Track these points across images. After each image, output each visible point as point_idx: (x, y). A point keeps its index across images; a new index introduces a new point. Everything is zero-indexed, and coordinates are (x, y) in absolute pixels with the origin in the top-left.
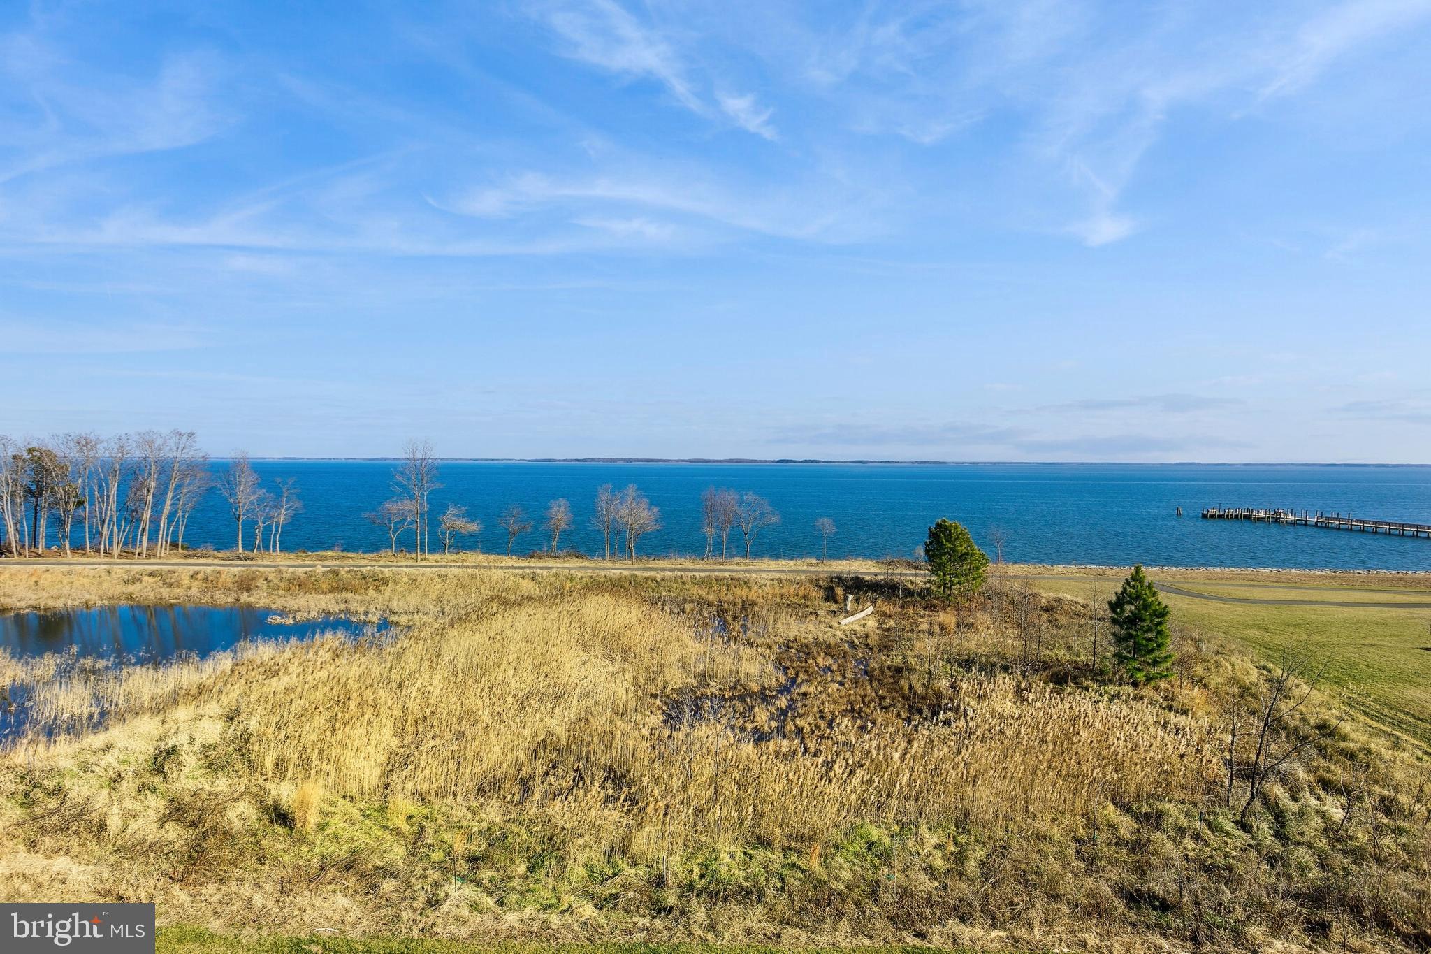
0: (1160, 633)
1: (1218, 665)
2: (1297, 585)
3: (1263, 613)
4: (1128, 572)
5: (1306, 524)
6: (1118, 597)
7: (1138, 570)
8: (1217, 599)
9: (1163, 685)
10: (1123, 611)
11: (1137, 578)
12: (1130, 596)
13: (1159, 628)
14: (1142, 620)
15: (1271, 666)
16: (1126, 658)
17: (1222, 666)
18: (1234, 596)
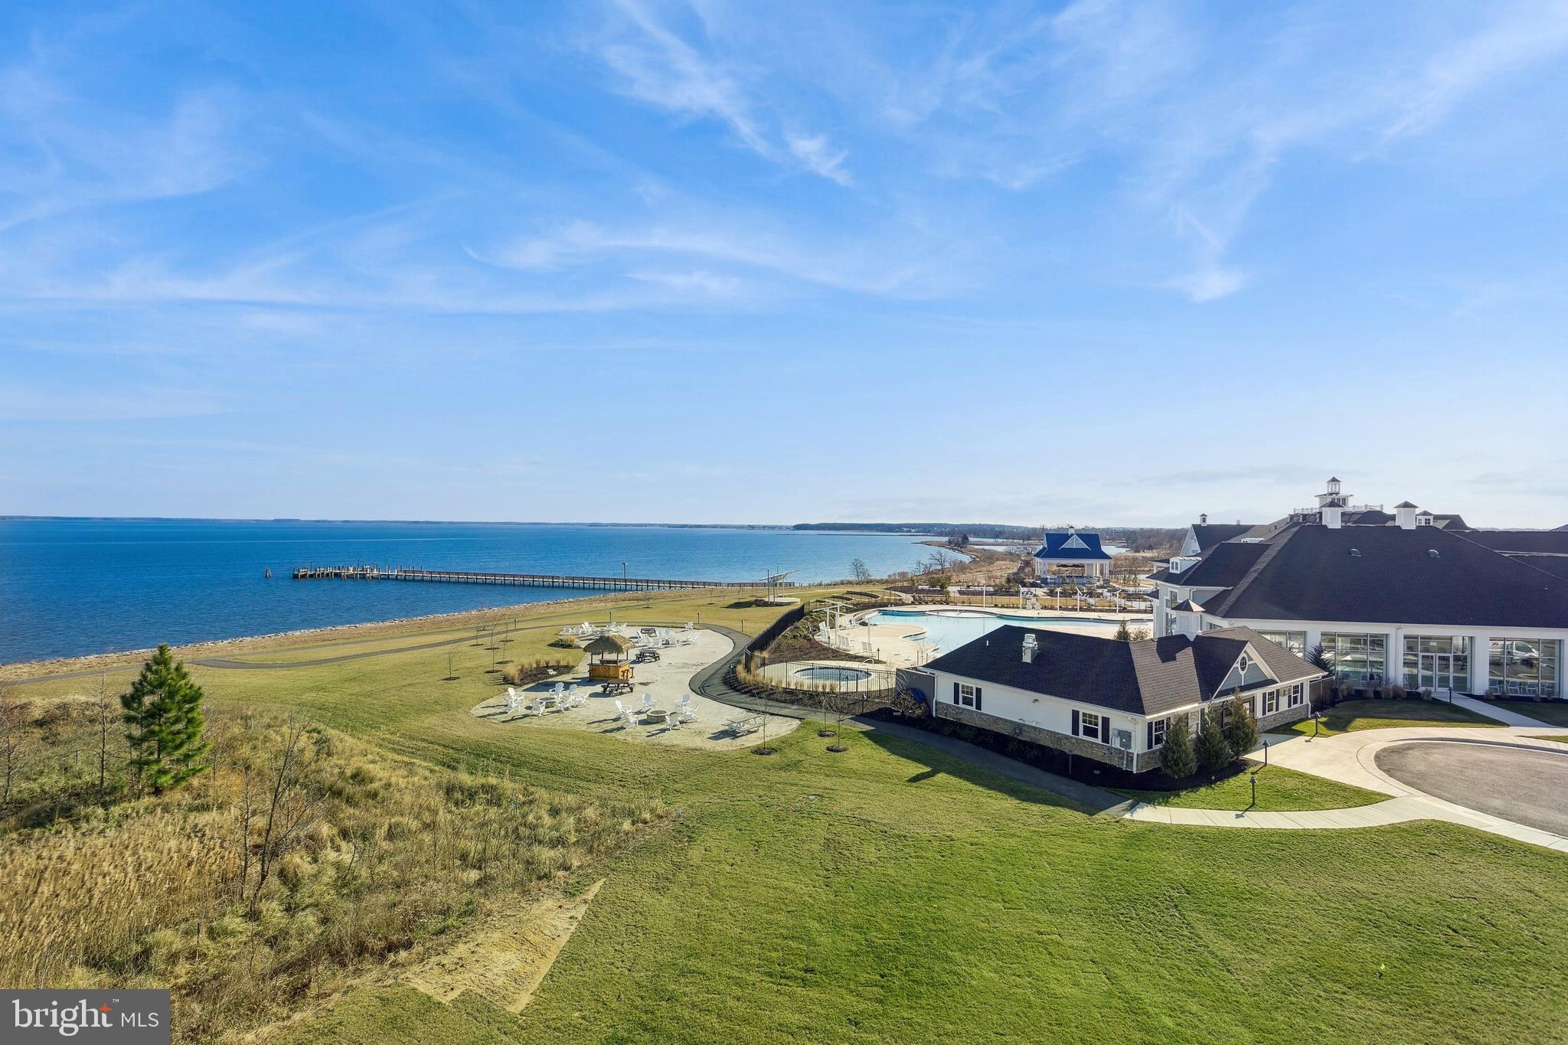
0: (190, 721)
1: (266, 739)
2: (364, 639)
3: (324, 673)
4: (149, 653)
5: (388, 578)
6: (136, 688)
7: (162, 650)
8: (282, 666)
9: (195, 782)
10: (140, 704)
11: (161, 660)
12: (150, 684)
13: (190, 715)
14: (167, 711)
15: (322, 727)
16: (148, 763)
17: (271, 740)
18: (300, 660)
